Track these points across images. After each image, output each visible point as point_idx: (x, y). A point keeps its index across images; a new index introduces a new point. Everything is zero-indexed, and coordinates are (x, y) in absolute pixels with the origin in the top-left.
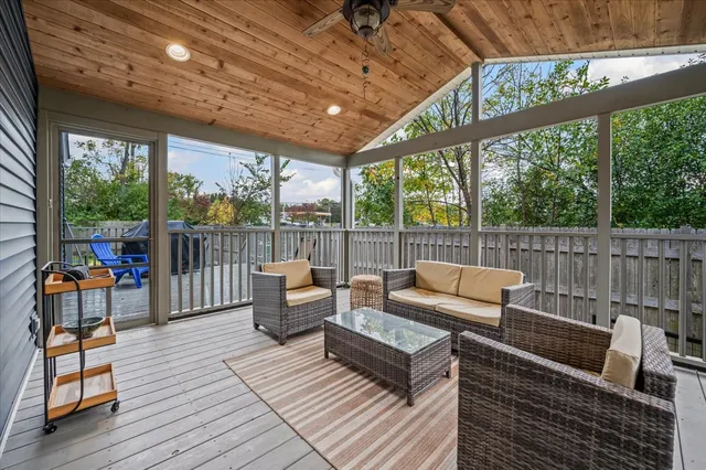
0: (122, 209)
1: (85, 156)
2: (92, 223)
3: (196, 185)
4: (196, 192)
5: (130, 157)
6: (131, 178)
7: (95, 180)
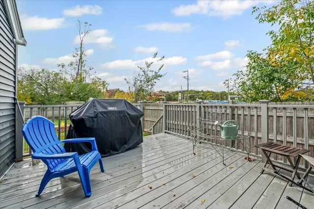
0: (76, 95)
1: (60, 71)
2: (62, 102)
3: (106, 86)
4: (106, 89)
5: (80, 71)
6: (81, 81)
7: (65, 82)
